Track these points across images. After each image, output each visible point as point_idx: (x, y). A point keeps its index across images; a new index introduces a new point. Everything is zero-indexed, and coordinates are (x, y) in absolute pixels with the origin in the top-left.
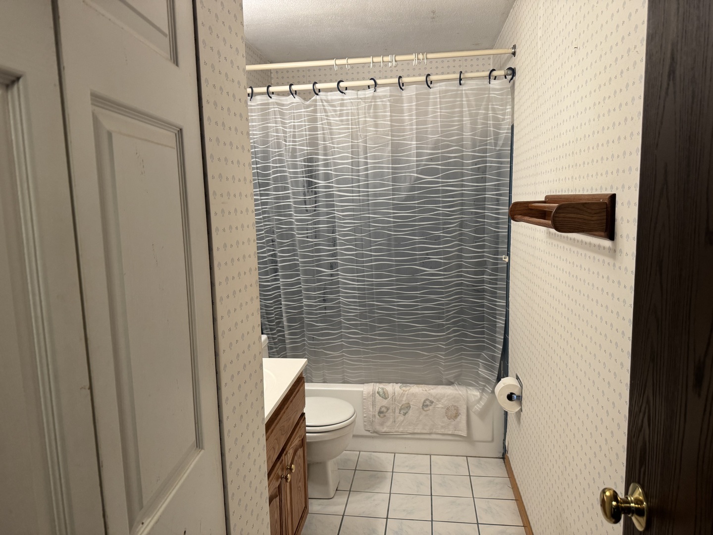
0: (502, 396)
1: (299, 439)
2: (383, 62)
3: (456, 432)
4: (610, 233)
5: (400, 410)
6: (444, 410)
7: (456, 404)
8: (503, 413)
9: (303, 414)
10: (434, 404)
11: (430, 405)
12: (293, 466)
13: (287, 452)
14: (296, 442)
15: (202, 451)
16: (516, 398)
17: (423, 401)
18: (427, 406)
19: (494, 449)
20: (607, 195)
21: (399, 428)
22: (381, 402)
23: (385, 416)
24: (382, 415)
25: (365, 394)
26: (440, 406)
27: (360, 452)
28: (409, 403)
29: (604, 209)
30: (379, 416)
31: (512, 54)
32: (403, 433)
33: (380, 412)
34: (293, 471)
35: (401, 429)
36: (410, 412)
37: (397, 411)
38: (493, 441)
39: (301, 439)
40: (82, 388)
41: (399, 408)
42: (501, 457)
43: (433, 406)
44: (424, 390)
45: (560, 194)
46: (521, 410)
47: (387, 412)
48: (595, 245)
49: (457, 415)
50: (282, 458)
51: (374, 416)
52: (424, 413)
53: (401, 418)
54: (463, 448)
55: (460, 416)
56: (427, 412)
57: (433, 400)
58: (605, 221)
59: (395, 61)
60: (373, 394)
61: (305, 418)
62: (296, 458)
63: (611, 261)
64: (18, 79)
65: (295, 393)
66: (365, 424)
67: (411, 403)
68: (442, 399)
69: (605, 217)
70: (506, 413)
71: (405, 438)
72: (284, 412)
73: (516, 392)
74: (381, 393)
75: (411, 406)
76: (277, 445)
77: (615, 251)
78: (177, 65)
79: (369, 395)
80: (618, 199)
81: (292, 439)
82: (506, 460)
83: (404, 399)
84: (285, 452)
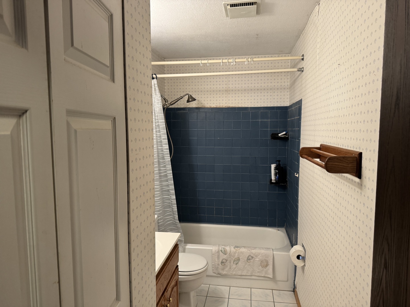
0: (294, 257)
1: (174, 281)
2: (228, 62)
3: (266, 275)
4: (359, 175)
5: (234, 261)
6: (260, 262)
7: (267, 259)
8: (294, 267)
9: (177, 266)
10: (254, 258)
11: (252, 259)
12: (171, 298)
13: (168, 290)
14: (173, 283)
15: (120, 302)
16: (302, 259)
17: (247, 256)
18: (250, 259)
19: (289, 286)
20: (357, 152)
21: (233, 272)
22: (223, 257)
23: (225, 265)
24: (223, 264)
25: (213, 251)
26: (257, 259)
27: (210, 285)
28: (239, 258)
29: (355, 160)
30: (222, 264)
31: (302, 59)
32: (235, 275)
33: (222, 262)
34: (171, 302)
35: (234, 273)
36: (240, 263)
37: (232, 262)
38: (287, 281)
39: (176, 281)
40: (54, 283)
41: (233, 260)
42: (293, 290)
43: (253, 260)
44: (248, 250)
45: (329, 145)
46: (305, 265)
47: (226, 262)
48: (349, 179)
49: (267, 265)
50: (164, 294)
51: (218, 265)
52: (248, 264)
53: (234, 266)
54: (270, 284)
55: (269, 266)
56: (250, 263)
57: (253, 256)
58: (356, 167)
59: (235, 62)
60: (218, 251)
61: (178, 269)
62: (172, 293)
63: (359, 191)
64: (26, 111)
65: (173, 255)
66: (213, 269)
67: (241, 257)
68: (258, 255)
69: (356, 165)
70: (296, 266)
71: (237, 278)
72: (167, 267)
73: (302, 254)
74: (223, 251)
75: (240, 259)
76: (162, 287)
77: (361, 185)
78: (114, 82)
79: (216, 252)
80: (363, 155)
81: (171, 282)
82: (295, 292)
83: (236, 255)
84: (166, 291)
